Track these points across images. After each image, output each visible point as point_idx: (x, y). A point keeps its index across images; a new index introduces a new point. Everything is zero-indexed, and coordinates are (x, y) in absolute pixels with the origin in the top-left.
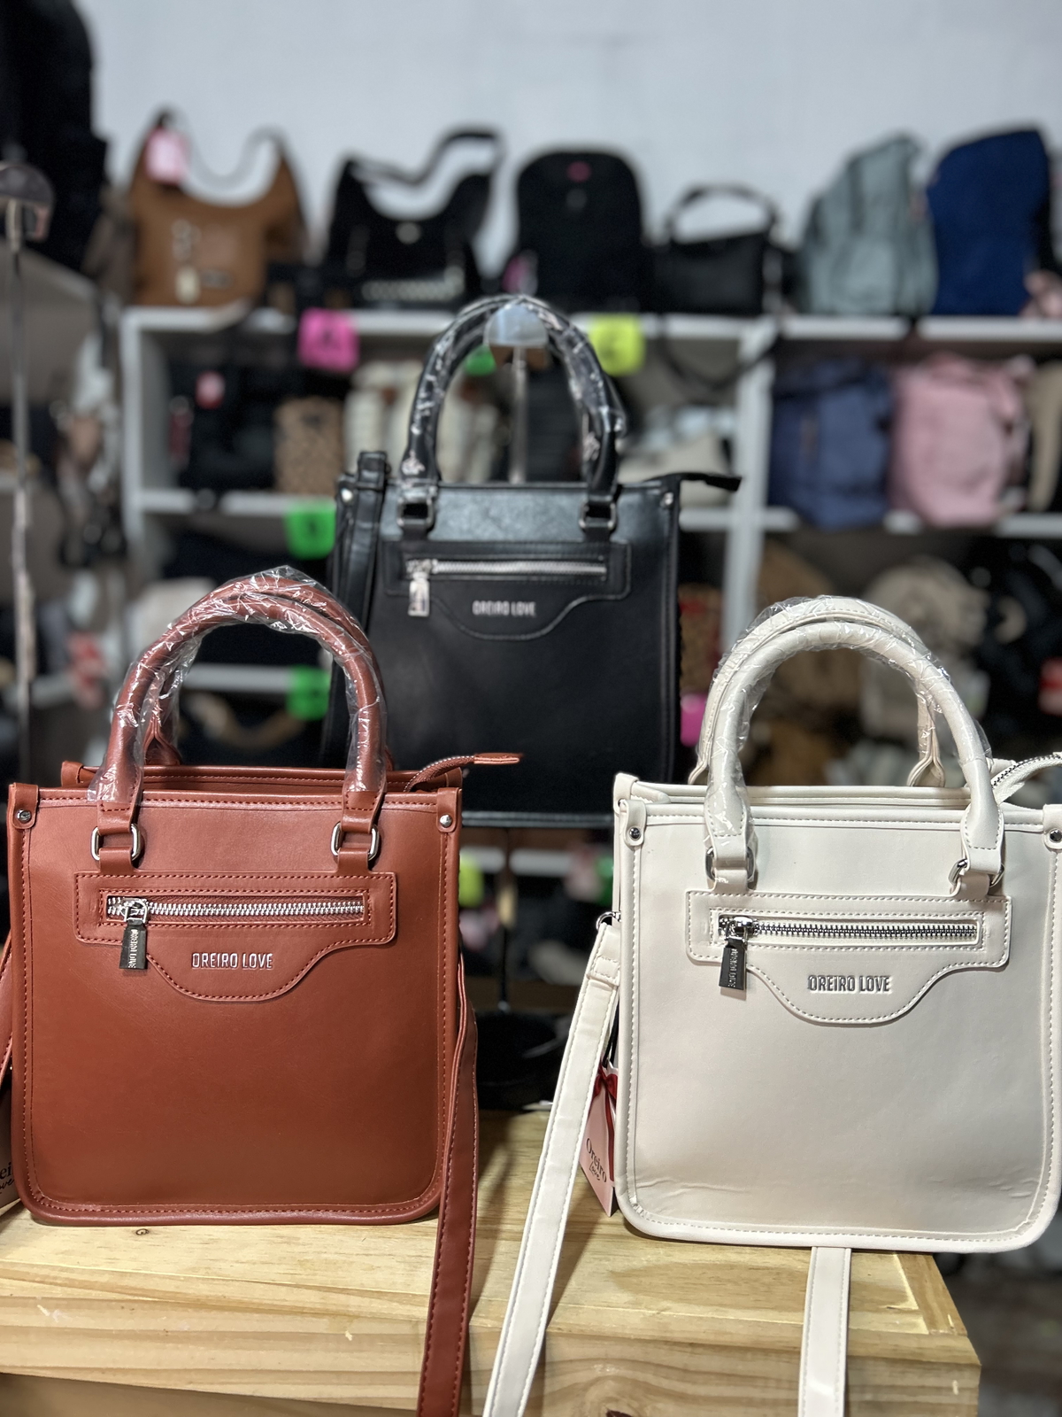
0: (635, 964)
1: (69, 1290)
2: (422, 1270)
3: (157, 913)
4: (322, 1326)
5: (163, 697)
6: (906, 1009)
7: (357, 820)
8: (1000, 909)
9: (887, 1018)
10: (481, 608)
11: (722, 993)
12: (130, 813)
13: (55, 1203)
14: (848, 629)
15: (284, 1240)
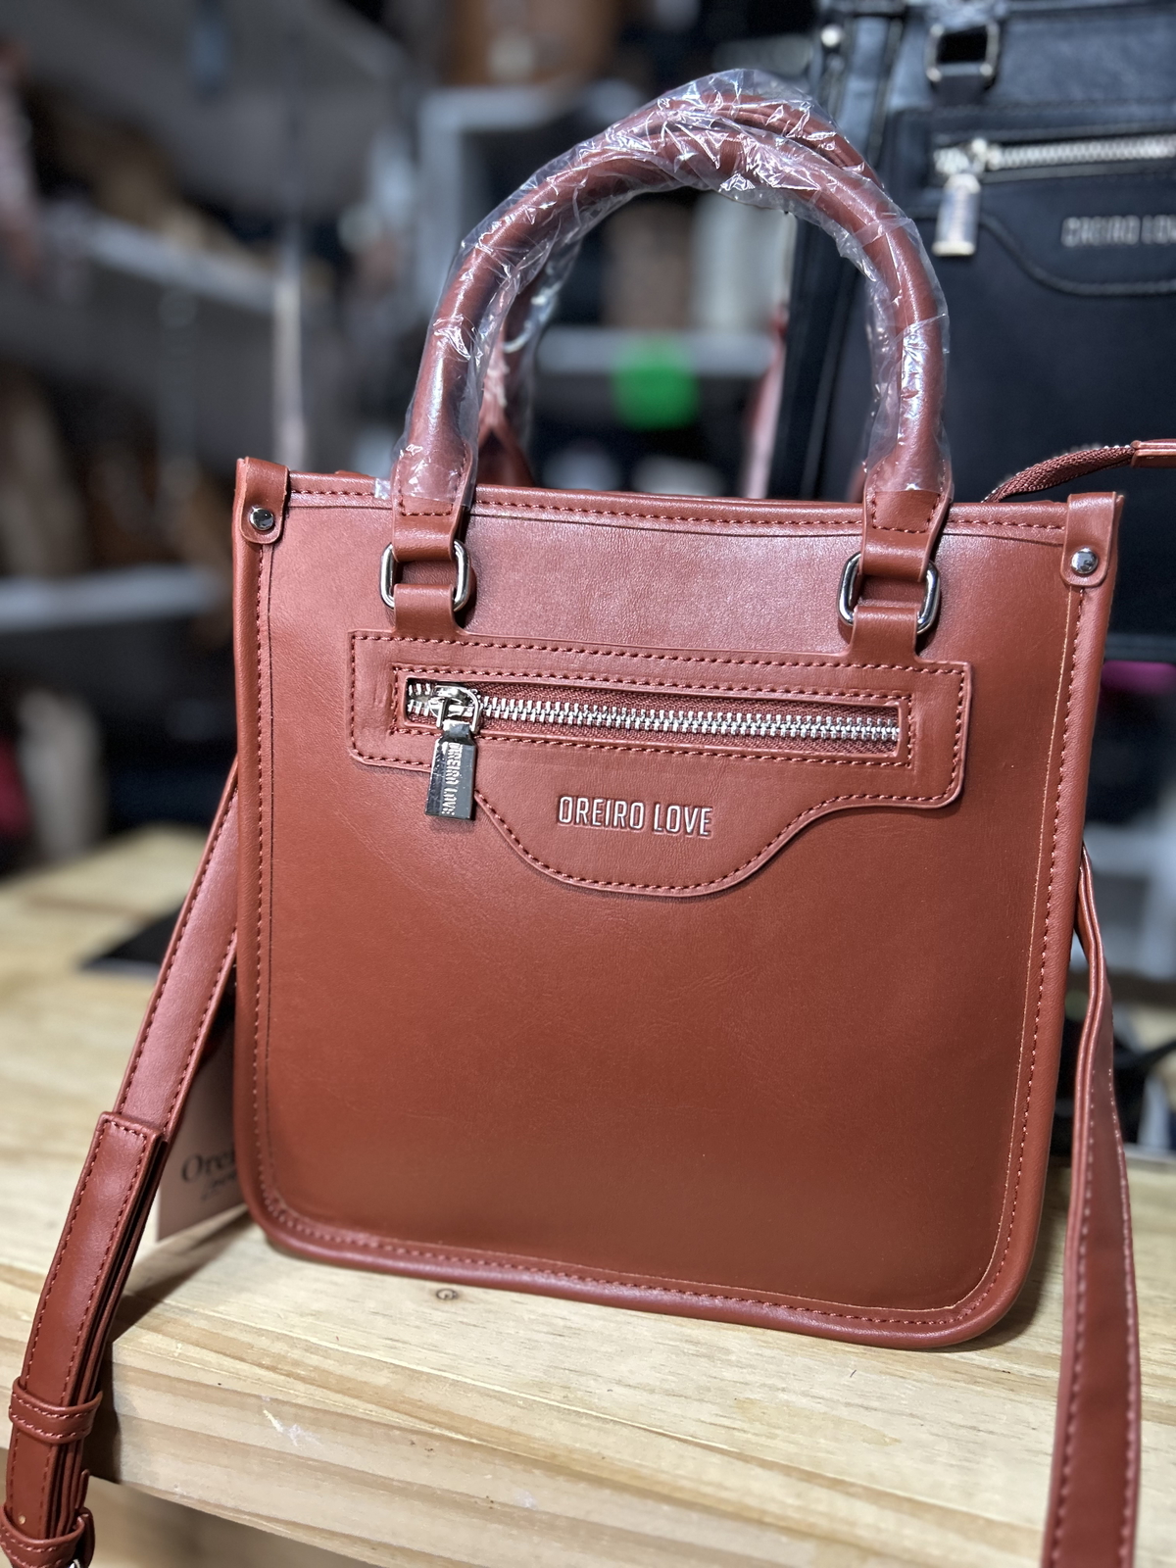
3: (497, 716)
7: (892, 551)
12: (454, 519)
13: (304, 1223)
15: (703, 1350)
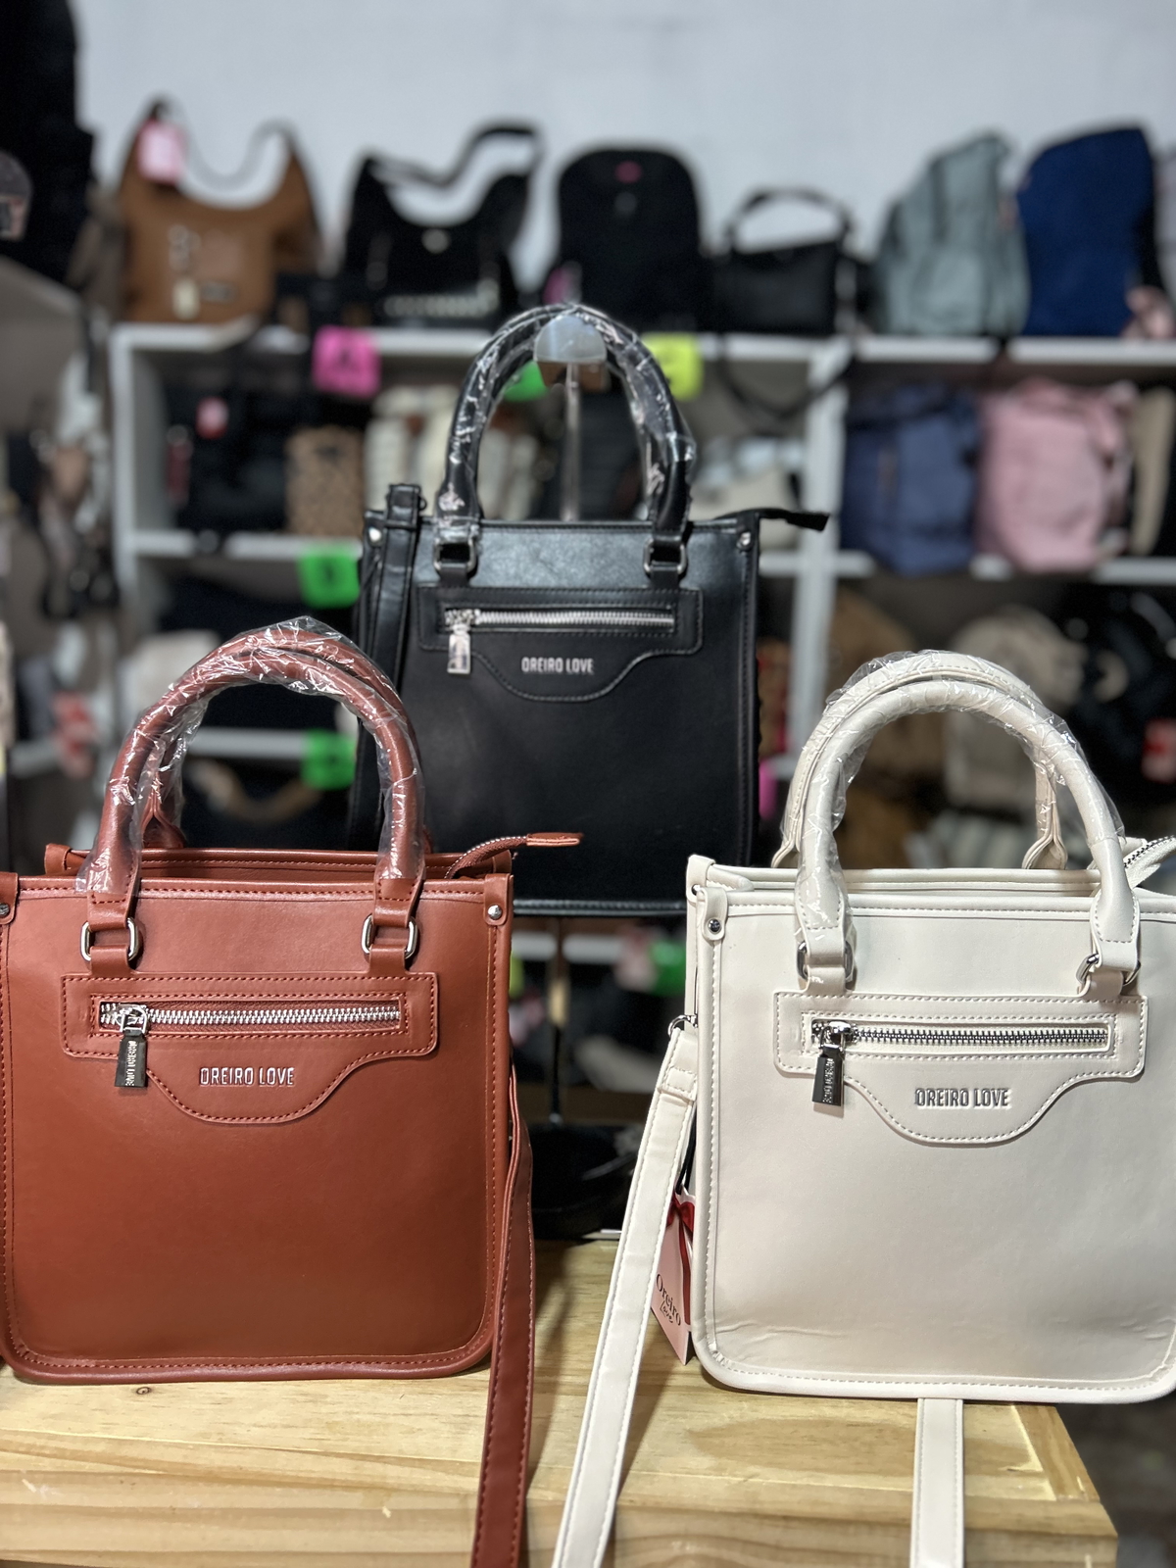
0: (715, 1076)
1: (59, 1462)
2: (470, 1432)
3: (159, 1022)
4: (354, 1501)
5: (163, 769)
6: (1027, 1126)
7: (391, 912)
8: (1135, 1011)
9: (1005, 1137)
10: (531, 664)
11: (816, 1109)
12: (126, 905)
13: (42, 1358)
14: (958, 688)
15: (309, 1398)
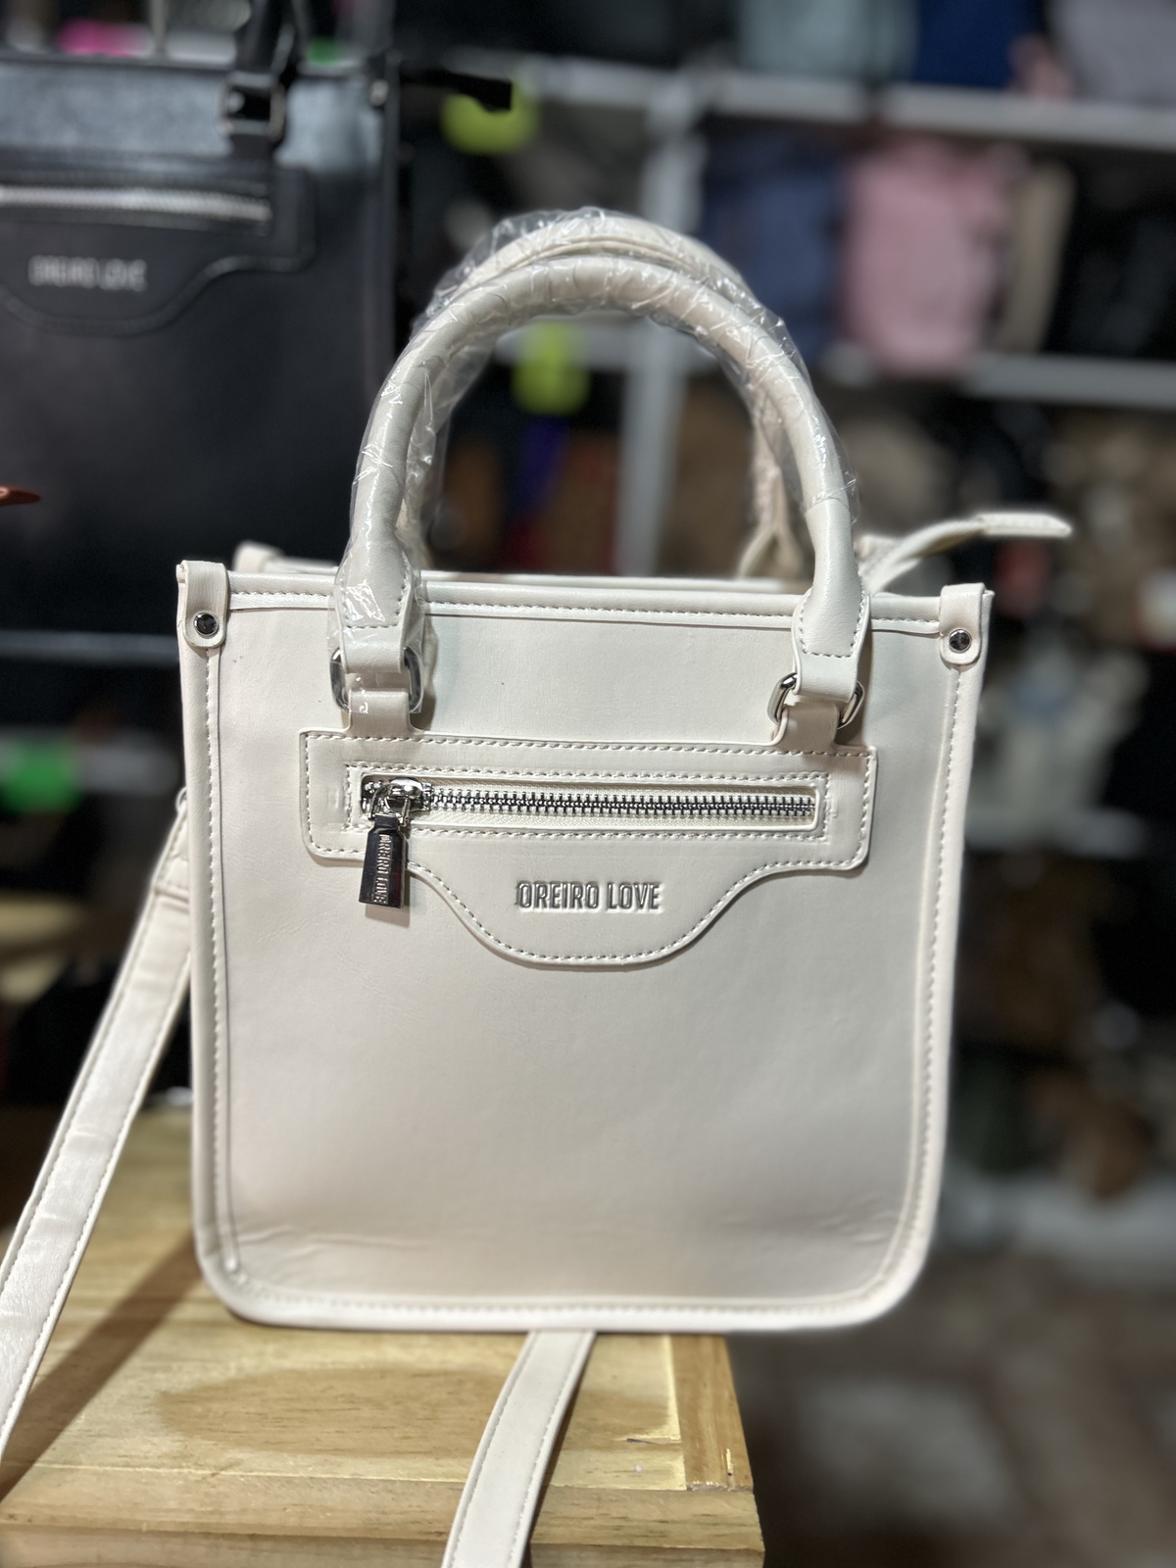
6: (687, 940)
8: (856, 769)
9: (654, 956)
